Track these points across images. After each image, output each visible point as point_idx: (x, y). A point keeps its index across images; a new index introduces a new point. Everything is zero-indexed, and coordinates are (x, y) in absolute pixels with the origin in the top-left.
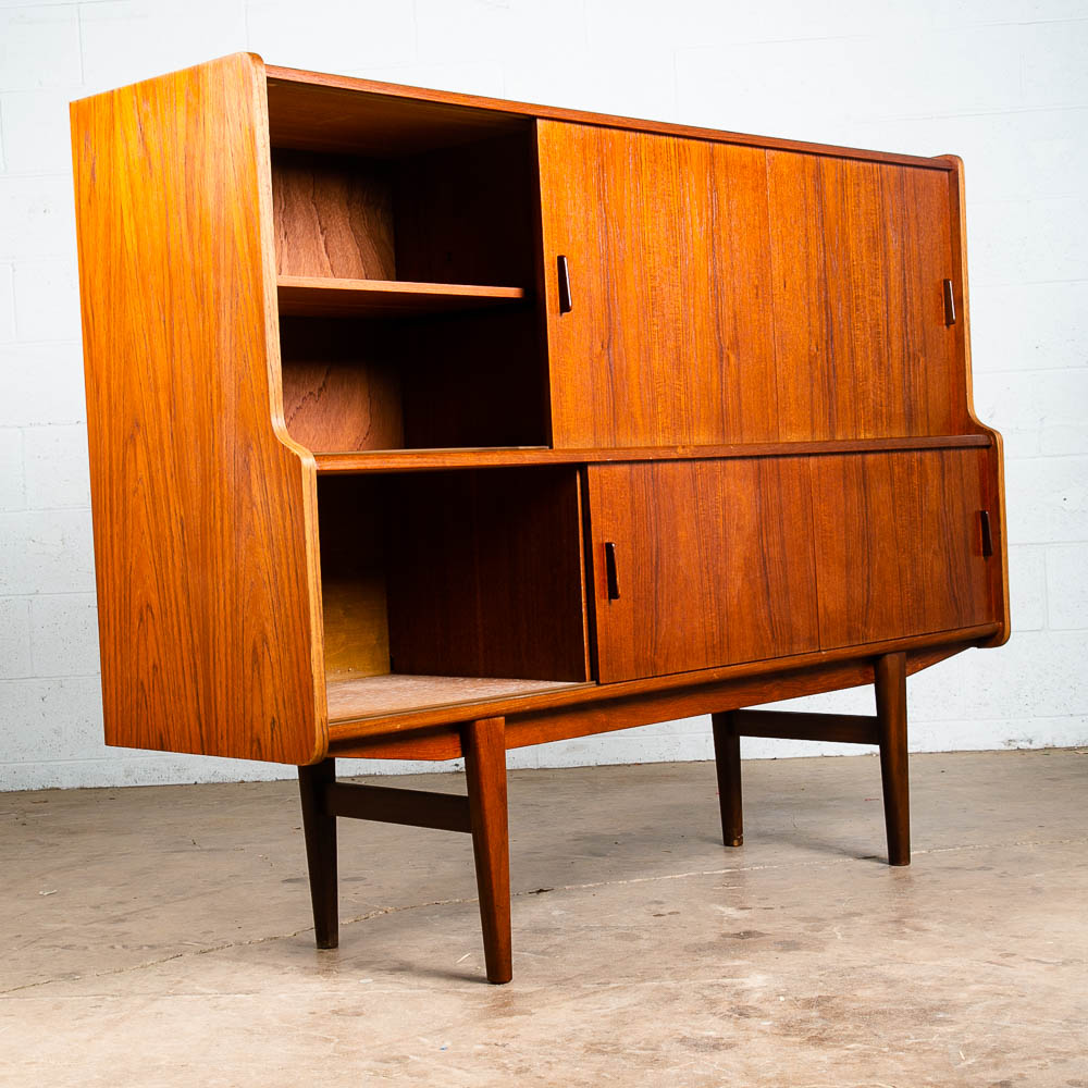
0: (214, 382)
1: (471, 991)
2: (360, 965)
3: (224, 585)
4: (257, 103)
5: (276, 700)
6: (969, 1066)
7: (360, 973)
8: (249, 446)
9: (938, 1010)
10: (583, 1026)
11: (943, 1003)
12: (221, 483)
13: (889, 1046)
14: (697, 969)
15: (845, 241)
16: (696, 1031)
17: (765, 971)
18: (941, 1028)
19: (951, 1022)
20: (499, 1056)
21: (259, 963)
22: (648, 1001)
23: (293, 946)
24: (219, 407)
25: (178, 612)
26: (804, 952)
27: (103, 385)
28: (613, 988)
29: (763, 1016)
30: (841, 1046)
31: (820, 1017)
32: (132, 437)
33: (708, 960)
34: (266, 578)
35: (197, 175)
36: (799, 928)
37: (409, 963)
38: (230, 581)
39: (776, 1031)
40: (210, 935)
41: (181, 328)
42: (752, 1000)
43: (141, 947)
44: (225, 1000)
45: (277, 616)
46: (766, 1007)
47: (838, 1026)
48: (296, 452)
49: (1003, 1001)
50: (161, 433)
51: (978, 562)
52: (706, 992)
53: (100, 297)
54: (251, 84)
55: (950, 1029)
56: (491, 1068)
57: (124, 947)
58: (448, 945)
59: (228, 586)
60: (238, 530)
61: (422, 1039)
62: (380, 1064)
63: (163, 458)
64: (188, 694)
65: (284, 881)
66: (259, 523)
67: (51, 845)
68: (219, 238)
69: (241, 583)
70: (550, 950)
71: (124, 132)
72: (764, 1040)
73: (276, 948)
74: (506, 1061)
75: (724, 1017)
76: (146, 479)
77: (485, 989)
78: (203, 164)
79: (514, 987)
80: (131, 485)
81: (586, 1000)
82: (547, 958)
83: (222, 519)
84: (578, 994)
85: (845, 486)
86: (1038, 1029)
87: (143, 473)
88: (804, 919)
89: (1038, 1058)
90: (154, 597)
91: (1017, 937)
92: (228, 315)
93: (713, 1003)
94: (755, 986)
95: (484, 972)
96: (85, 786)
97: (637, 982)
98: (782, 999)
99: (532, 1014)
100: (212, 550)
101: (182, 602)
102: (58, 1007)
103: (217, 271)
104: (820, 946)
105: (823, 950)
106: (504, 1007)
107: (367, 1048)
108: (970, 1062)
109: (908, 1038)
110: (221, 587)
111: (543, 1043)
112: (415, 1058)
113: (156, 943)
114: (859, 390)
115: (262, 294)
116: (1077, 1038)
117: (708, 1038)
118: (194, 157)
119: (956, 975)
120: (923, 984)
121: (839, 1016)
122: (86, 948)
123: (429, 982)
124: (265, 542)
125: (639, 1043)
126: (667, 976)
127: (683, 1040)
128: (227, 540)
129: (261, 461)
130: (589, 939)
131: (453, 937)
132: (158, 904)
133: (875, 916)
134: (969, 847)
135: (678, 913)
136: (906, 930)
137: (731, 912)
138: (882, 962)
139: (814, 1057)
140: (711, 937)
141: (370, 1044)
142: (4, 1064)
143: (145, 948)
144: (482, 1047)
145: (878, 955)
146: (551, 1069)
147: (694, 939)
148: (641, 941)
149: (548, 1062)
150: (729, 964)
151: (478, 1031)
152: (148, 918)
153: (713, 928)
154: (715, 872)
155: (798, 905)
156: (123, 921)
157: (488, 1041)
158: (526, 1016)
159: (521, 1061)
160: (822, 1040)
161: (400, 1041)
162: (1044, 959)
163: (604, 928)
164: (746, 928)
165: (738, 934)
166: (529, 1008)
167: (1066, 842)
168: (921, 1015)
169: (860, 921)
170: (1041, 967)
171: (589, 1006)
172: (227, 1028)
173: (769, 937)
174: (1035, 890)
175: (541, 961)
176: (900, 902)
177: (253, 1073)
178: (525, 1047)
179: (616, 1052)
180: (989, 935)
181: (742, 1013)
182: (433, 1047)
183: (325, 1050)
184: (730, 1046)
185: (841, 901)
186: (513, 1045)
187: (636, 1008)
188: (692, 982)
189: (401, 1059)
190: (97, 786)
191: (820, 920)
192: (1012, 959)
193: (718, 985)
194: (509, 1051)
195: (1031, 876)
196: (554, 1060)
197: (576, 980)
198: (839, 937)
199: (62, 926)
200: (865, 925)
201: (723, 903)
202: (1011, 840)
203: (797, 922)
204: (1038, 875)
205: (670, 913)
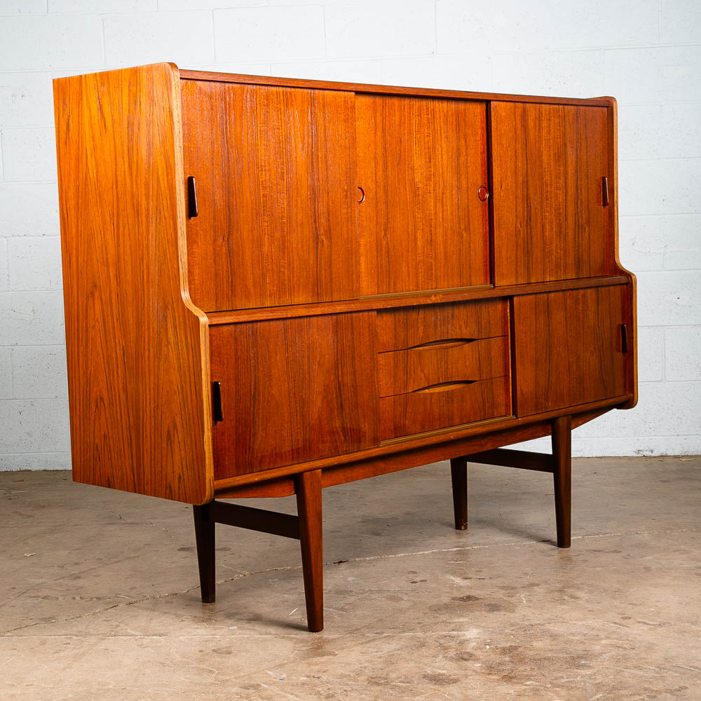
0: (145, 265)
1: (298, 637)
2: (230, 616)
3: (150, 390)
4: (174, 95)
5: (182, 464)
6: (598, 699)
7: (230, 622)
8: (166, 307)
9: (582, 658)
10: (366, 664)
11: (585, 653)
12: (149, 328)
13: (551, 683)
14: (436, 624)
15: (540, 156)
16: (435, 670)
17: (478, 627)
18: (583, 671)
19: (589, 667)
20: (316, 685)
21: (166, 613)
22: (407, 647)
23: (187, 601)
24: (148, 281)
25: (120, 404)
26: (503, 613)
27: (74, 259)
28: (385, 637)
29: (477, 660)
30: (521, 683)
31: (510, 661)
32: (92, 293)
33: (443, 618)
34: (176, 389)
35: (135, 136)
36: (500, 594)
37: (259, 614)
38: (154, 389)
39: (483, 671)
40: (135, 590)
41: (124, 229)
42: (470, 647)
43: (92, 598)
44: (147, 640)
45: (183, 413)
46: (478, 653)
47: (521, 668)
48: (196, 314)
49: (621, 651)
50: (110, 293)
51: (619, 356)
52: (442, 641)
53: (72, 203)
54: (171, 84)
55: (589, 672)
56: (311, 694)
57: (81, 598)
58: (283, 602)
59: (152, 391)
60: (159, 358)
61: (268, 671)
62: (243, 690)
63: (111, 308)
64: (127, 455)
65: (179, 550)
66: (173, 355)
67: (29, 516)
68: (149, 176)
69: (161, 390)
70: (346, 607)
71: (88, 103)
72: (477, 677)
73: (176, 601)
74: (320, 689)
75: (451, 659)
76: (100, 321)
77: (305, 635)
78: (139, 129)
79: (325, 634)
80: (91, 323)
81: (368, 645)
82: (344, 613)
83: (149, 351)
84: (364, 640)
85: (536, 314)
86: (641, 673)
87: (99, 316)
88: (503, 588)
89: (639, 695)
90: (105, 394)
91: (633, 604)
92: (154, 225)
93: (445, 648)
94: (472, 637)
95: (306, 623)
96: (47, 469)
97: (400, 633)
98: (488, 647)
99: (335, 655)
100: (142, 368)
101: (123, 397)
102: (43, 643)
103: (147, 196)
104: (511, 608)
105: (514, 611)
106: (318, 650)
107: (236, 678)
108: (598, 697)
109: (562, 677)
110: (148, 392)
111: (342, 676)
112: (265, 686)
113: (101, 596)
114: (547, 250)
115: (176, 215)
116: (663, 681)
117: (443, 675)
118: (133, 124)
119: (595, 632)
120: (574, 638)
121: (522, 660)
122: (57, 598)
123: (272, 630)
124: (176, 368)
125: (401, 677)
126: (418, 629)
127: (427, 676)
128: (152, 363)
129: (174, 317)
130: (371, 600)
131: (286, 596)
132: (100, 565)
133: (547, 586)
134: (608, 535)
135: (425, 581)
136: (566, 598)
137: (458, 581)
138: (550, 621)
139: (506, 691)
140: (446, 599)
141: (237, 675)
142: (14, 685)
143: (94, 599)
144: (305, 678)
145: (547, 616)
146: (347, 696)
147: (435, 601)
148: (403, 602)
149: (345, 691)
150: (456, 620)
151: (302, 667)
152: (95, 576)
153: (447, 592)
154: (450, 550)
155: (500, 577)
156: (79, 578)
157: (309, 674)
158: (332, 657)
159: (329, 689)
160: (511, 678)
161: (255, 673)
162: (647, 622)
163: (380, 591)
164: (468, 594)
165: (463, 598)
166: (334, 650)
167: (668, 532)
168: (571, 661)
169: (538, 590)
170: (646, 628)
171: (370, 649)
172: (149, 662)
173: (481, 601)
174: (647, 569)
175: (341, 616)
176: (563, 576)
177: (166, 695)
178: (331, 679)
179: (387, 684)
180: (616, 603)
181: (464, 657)
182: (275, 678)
183: (210, 679)
184: (455, 681)
185: (526, 574)
186: (324, 678)
187: (399, 652)
188: (433, 634)
189: (256, 687)
190: (55, 469)
191: (513, 588)
192: (629, 621)
193: (449, 636)
194: (321, 682)
195: (644, 558)
196: (349, 689)
197: (362, 630)
198: (524, 601)
199: (40, 581)
200: (540, 593)
201: (453, 574)
202: (634, 529)
203: (499, 590)
204: (649, 558)
205: (421, 581)
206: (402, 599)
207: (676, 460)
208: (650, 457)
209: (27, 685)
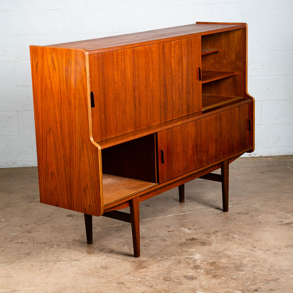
1: (131, 260)
2: (101, 250)
6: (248, 284)
7: (102, 253)
9: (240, 266)
10: (161, 272)
13: (231, 278)
14: (183, 252)
16: (187, 274)
18: (241, 273)
19: (243, 271)
20: (144, 282)
21: (75, 250)
22: (174, 263)
23: (81, 243)
26: (207, 246)
28: (165, 259)
29: (202, 269)
30: (220, 278)
31: (214, 269)
33: (185, 249)
36: (204, 237)
37: (113, 249)
39: (205, 274)
40: (57, 238)
42: (198, 262)
43: (41, 243)
44: (73, 263)
46: (201, 265)
47: (219, 272)
49: (254, 263)
52: (187, 260)
55: (243, 273)
57: (37, 243)
61: (124, 276)
65: (67, 216)
70: (146, 245)
72: (203, 276)
73: (77, 244)
74: (147, 284)
75: (192, 268)
77: (133, 259)
79: (141, 258)
81: (159, 263)
84: (157, 261)
86: (262, 273)
88: (205, 234)
89: (263, 282)
91: (256, 241)
93: (189, 264)
94: (198, 258)
95: (133, 253)
98: (205, 263)
104: (210, 244)
105: (211, 245)
106: (140, 266)
108: (248, 283)
109: (234, 276)
111: (153, 277)
112: (126, 283)
116: (271, 276)
117: (190, 276)
119: (243, 255)
120: (236, 257)
121: (218, 268)
122: (27, 243)
123: (120, 257)
125: (175, 277)
126: (176, 255)
127: (185, 277)
130: (154, 241)
133: (222, 232)
134: (242, 205)
135: (174, 231)
136: (230, 238)
137: (187, 231)
138: (225, 249)
139: (215, 282)
140: (184, 240)
143: (43, 243)
144: (140, 279)
145: (224, 247)
147: (180, 241)
148: (167, 242)
149: (156, 284)
150: (190, 250)
151: (137, 274)
153: (184, 236)
154: (180, 214)
155: (203, 228)
157: (140, 277)
158: (147, 269)
159: (150, 283)
160: (216, 276)
161: (120, 277)
162: (263, 249)
163: (157, 237)
164: (192, 237)
165: (190, 239)
166: (146, 266)
167: (266, 202)
168: (236, 268)
169: (219, 234)
170: (262, 252)
171: (161, 265)
173: (198, 240)
174: (260, 222)
175: (145, 249)
178: (150, 279)
179: (171, 280)
180: (250, 240)
181: (196, 267)
182: (128, 279)
184: (196, 278)
185: (213, 226)
186: (147, 278)
187: (172, 266)
188: (183, 257)
191: (209, 234)
192: (256, 249)
193: (189, 258)
194: (146, 280)
195: (258, 217)
197: (155, 256)
198: (214, 240)
200: (220, 236)
201: (184, 227)
202: (253, 201)
203: (203, 235)
204: (260, 217)
205: (172, 231)
206: (167, 240)
207: (266, 159)
208: (255, 157)
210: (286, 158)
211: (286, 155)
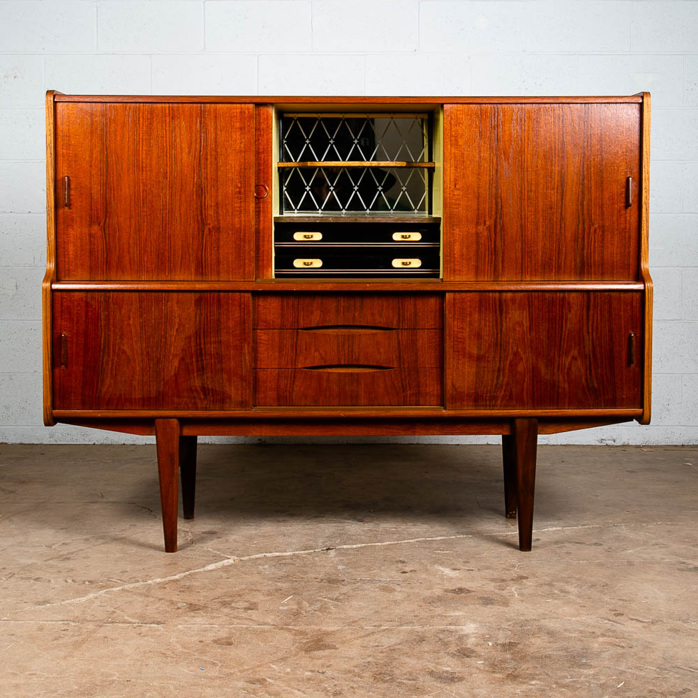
1: (296, 628)
7: (225, 610)
9: (583, 657)
10: (369, 659)
11: (585, 651)
13: (556, 683)
14: (432, 617)
16: (439, 667)
17: (474, 621)
18: (586, 671)
19: (590, 667)
20: (321, 681)
22: (407, 641)
26: (496, 607)
28: (384, 630)
29: (479, 657)
30: (527, 683)
31: (512, 659)
33: (439, 611)
36: (491, 587)
39: (486, 669)
40: (126, 574)
42: (471, 642)
43: (84, 582)
44: (144, 629)
46: (478, 649)
47: (523, 667)
49: (620, 651)
52: (441, 636)
55: (591, 672)
56: (318, 690)
57: (73, 581)
58: (277, 590)
62: (249, 685)
67: (11, 492)
70: (340, 597)
72: (481, 676)
73: (170, 587)
74: (326, 686)
75: (453, 656)
79: (323, 626)
81: (368, 639)
82: (339, 603)
84: (363, 633)
86: (642, 673)
88: (493, 580)
93: (446, 644)
94: (470, 632)
97: (397, 626)
99: (336, 649)
102: (41, 629)
104: (505, 602)
105: (507, 605)
106: (318, 642)
107: (240, 671)
109: (566, 677)
111: (346, 672)
112: (271, 681)
113: (93, 579)
116: (666, 682)
117: (447, 672)
119: (590, 629)
121: (523, 658)
122: (50, 581)
125: (406, 674)
126: (416, 622)
127: (431, 673)
130: (363, 590)
131: (279, 584)
132: (88, 546)
133: (536, 579)
134: (586, 527)
135: (415, 571)
136: (556, 592)
137: (447, 571)
138: (544, 616)
139: (512, 690)
140: (438, 591)
141: (241, 668)
142: (16, 674)
143: (87, 583)
144: (310, 673)
145: (541, 611)
146: (354, 693)
147: (428, 593)
148: (396, 593)
149: (352, 687)
150: (452, 614)
151: (305, 660)
152: (84, 558)
153: (439, 584)
154: (434, 539)
155: (488, 569)
156: (68, 559)
157: (313, 669)
158: (333, 650)
159: (335, 685)
160: (516, 677)
161: (258, 666)
162: (641, 619)
163: (371, 581)
164: (459, 586)
165: (455, 590)
166: (334, 643)
167: (644, 525)
168: (572, 660)
169: (527, 583)
170: (639, 625)
171: (371, 644)
172: (150, 652)
173: (473, 594)
174: (630, 564)
175: (336, 606)
176: (549, 569)
177: (172, 688)
178: (336, 675)
179: (392, 680)
180: (606, 598)
181: (465, 653)
182: (279, 672)
183: (214, 672)
184: (461, 679)
185: (514, 566)
186: (329, 673)
187: (399, 647)
188: (431, 627)
189: (262, 681)
190: (31, 443)
191: (503, 581)
192: (622, 618)
193: (448, 630)
194: (326, 677)
195: (626, 552)
196: (355, 686)
197: (360, 622)
198: (516, 595)
199: (30, 562)
200: (530, 586)
201: (442, 564)
202: (611, 521)
203: (489, 582)
204: (630, 551)
205: (411, 571)
206: (394, 590)
207: (638, 450)
208: (613, 446)
209: (29, 675)
210: (683, 449)
211: (683, 445)
